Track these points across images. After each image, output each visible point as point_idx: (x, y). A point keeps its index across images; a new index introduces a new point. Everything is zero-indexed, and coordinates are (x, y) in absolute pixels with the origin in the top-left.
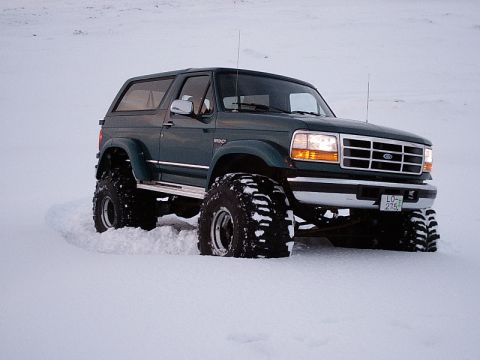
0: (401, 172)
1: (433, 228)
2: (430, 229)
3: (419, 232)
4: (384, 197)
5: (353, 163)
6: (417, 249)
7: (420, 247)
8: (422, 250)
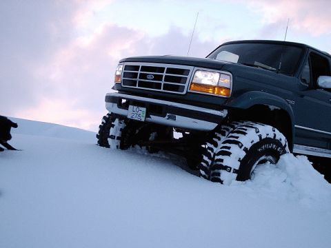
0: (162, 90)
1: (220, 157)
2: (217, 157)
3: (205, 158)
4: (130, 107)
6: (200, 175)
7: (202, 172)
8: (204, 177)
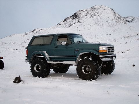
5: (109, 52)
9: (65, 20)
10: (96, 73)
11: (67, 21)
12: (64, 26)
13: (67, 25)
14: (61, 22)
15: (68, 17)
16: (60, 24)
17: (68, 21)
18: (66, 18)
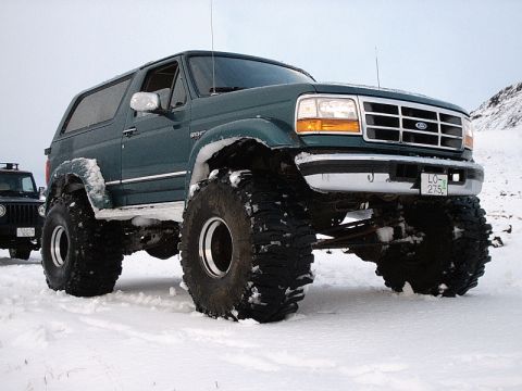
0: (439, 146)
4: (424, 176)
5: (379, 134)
9: (497, 98)
10: (255, 269)
11: (505, 101)
12: (493, 125)
13: (505, 117)
14: (481, 107)
15: (508, 89)
16: (477, 117)
17: (507, 102)
18: (500, 93)
